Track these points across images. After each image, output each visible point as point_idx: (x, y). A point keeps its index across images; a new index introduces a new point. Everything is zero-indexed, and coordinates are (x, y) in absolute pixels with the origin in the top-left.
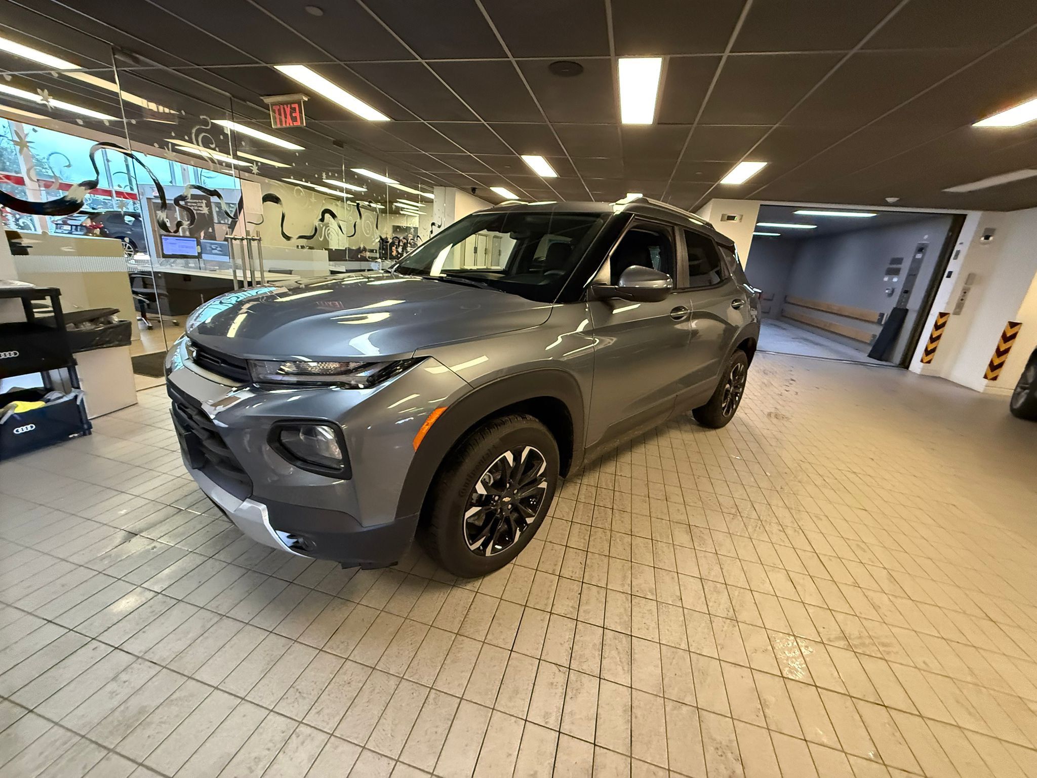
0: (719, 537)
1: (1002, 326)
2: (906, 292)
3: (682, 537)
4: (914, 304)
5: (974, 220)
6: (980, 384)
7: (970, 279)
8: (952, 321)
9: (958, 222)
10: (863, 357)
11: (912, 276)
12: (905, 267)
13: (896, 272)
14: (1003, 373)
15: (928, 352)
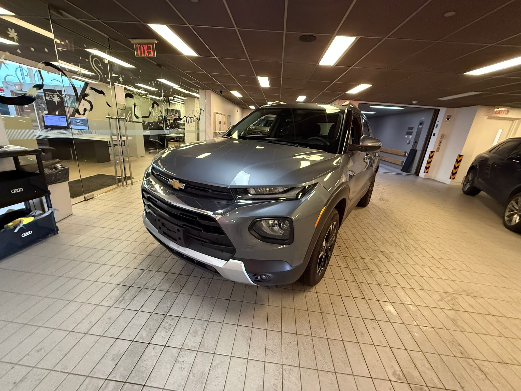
0: (396, 255)
1: (456, 157)
2: (416, 142)
3: (382, 257)
4: (419, 148)
5: (443, 112)
6: (448, 181)
7: (442, 137)
8: (436, 155)
9: (437, 112)
10: (400, 172)
11: (418, 135)
12: (415, 132)
13: (411, 133)
14: (457, 176)
15: (427, 168)
